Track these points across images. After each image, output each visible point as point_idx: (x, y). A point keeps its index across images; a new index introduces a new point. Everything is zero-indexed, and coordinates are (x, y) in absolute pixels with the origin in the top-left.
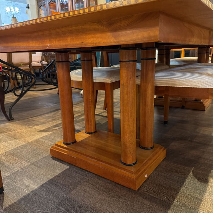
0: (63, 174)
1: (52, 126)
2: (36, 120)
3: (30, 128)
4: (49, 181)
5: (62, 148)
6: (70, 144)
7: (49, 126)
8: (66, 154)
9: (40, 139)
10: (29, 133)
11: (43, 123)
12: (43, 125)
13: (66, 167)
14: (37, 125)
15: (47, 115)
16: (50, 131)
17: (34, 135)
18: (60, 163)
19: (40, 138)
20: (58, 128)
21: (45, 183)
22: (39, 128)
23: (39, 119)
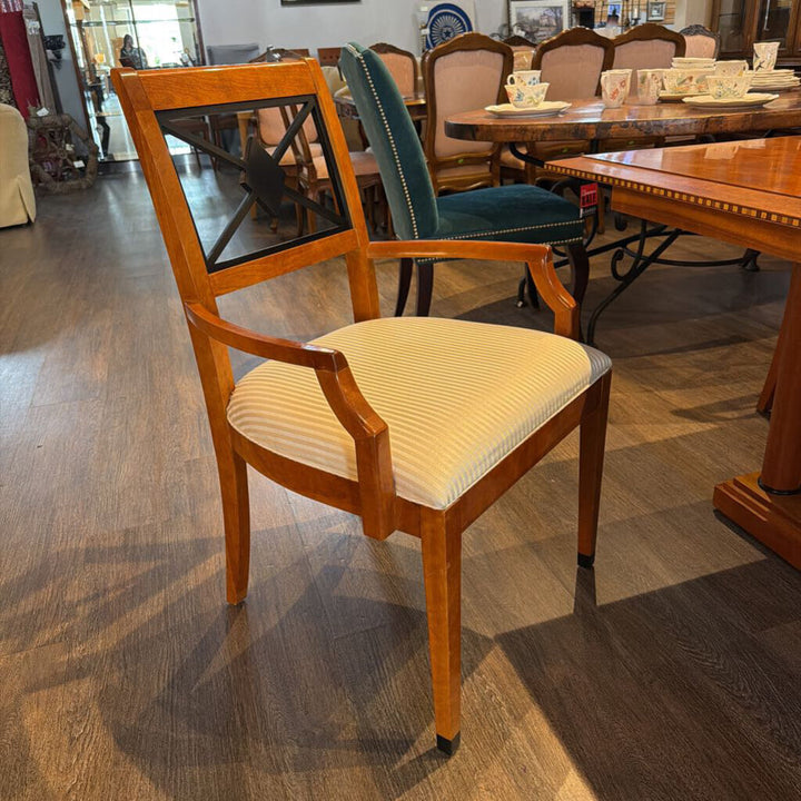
0: (746, 570)
1: (717, 400)
2: (665, 367)
3: (647, 394)
4: (705, 578)
5: (753, 497)
6: (780, 493)
7: (706, 401)
8: (764, 519)
9: (680, 442)
10: (646, 411)
11: (686, 384)
12: (688, 390)
13: (757, 555)
14: (669, 386)
15: (699, 355)
16: (711, 421)
17: (659, 422)
18: (740, 539)
19: (680, 437)
20: (736, 414)
21: (697, 580)
22: (677, 399)
23: (676, 367)
